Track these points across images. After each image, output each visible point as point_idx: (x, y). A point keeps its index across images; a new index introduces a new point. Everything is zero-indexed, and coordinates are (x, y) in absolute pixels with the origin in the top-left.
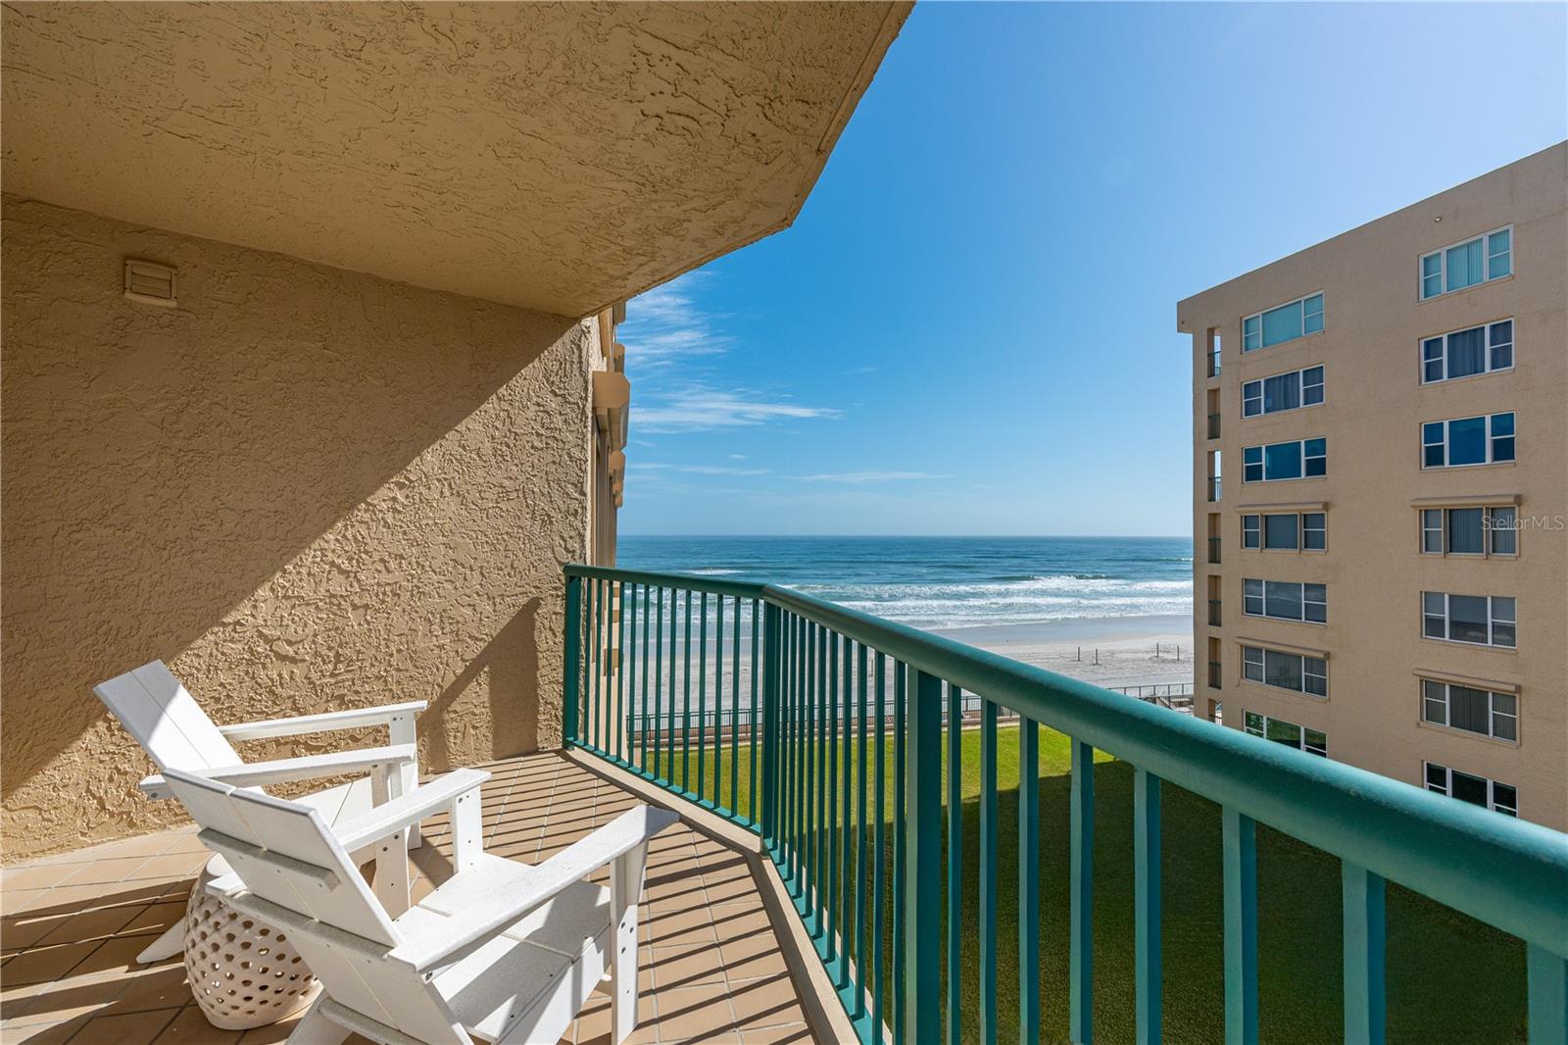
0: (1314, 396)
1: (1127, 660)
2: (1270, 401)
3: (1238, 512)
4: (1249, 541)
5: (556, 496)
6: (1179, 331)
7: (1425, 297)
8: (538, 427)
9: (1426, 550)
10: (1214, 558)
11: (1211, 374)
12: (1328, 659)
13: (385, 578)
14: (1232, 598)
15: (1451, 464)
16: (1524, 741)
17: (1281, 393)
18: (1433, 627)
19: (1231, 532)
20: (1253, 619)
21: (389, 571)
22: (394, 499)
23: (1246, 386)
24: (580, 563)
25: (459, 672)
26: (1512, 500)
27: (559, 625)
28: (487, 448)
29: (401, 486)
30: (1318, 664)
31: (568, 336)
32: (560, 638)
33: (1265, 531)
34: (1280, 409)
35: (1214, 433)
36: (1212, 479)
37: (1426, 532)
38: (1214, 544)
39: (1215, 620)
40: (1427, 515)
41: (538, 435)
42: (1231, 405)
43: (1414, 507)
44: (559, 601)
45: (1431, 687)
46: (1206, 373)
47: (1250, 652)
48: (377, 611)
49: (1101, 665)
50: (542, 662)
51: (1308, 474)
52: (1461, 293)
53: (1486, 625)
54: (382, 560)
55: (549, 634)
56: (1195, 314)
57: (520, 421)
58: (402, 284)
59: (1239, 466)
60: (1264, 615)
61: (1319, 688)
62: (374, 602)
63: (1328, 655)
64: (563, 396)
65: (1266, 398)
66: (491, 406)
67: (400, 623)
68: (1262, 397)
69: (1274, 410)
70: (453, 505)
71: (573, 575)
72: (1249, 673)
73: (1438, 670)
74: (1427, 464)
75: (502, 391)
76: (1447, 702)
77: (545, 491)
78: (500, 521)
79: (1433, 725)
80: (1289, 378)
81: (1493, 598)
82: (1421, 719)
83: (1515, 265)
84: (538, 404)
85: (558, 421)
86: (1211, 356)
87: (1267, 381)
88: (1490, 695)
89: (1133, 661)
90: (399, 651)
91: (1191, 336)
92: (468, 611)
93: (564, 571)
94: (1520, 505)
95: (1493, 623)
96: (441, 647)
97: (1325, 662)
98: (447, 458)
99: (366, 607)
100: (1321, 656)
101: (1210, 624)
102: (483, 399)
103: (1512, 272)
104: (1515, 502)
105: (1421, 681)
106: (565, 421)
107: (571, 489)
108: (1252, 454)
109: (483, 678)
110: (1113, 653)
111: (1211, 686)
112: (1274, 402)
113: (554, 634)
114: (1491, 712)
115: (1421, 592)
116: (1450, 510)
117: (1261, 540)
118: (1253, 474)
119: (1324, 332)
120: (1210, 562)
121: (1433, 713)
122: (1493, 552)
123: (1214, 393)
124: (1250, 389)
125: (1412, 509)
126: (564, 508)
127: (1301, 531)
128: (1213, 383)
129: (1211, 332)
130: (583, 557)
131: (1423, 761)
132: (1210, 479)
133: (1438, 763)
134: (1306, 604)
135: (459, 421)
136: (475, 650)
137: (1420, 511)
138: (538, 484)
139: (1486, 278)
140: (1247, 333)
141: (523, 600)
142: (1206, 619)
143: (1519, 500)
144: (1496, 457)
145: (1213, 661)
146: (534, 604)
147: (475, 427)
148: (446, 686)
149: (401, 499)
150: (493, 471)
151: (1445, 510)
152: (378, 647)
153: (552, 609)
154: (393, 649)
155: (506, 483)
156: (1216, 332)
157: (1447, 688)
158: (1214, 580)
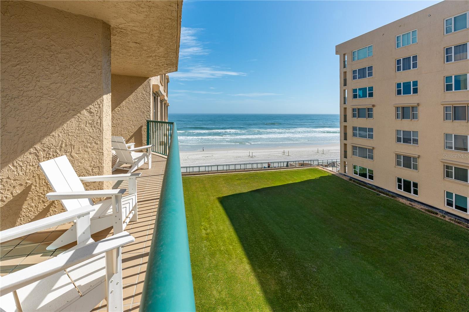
0: (370, 74)
1: (333, 153)
2: (359, 75)
3: (351, 107)
4: (354, 116)
5: (145, 108)
6: (336, 54)
7: (397, 47)
8: (142, 97)
9: (397, 118)
10: (345, 121)
11: (345, 67)
12: (374, 149)
13: (117, 122)
14: (350, 132)
15: (403, 94)
16: (419, 171)
17: (362, 73)
18: (399, 140)
19: (349, 113)
20: (355, 138)
21: (118, 121)
22: (118, 109)
23: (353, 71)
24: (149, 120)
25: (129, 137)
26: (416, 104)
27: (146, 130)
28: (133, 101)
29: (119, 107)
30: (371, 150)
31: (147, 81)
32: (146, 133)
33: (359, 113)
34: (362, 78)
35: (345, 84)
36: (345, 98)
37: (397, 113)
38: (345, 116)
39: (345, 139)
40: (397, 108)
41: (142, 98)
42: (349, 76)
43: (394, 106)
44: (146, 126)
45: (398, 156)
46: (343, 67)
47: (354, 148)
48: (116, 127)
49: (324, 154)
50: (143, 137)
51: (369, 97)
52: (405, 47)
53: (411, 139)
54: (117, 119)
55: (144, 132)
56: (341, 49)
57: (139, 96)
58: (119, 75)
59: (351, 94)
60: (358, 137)
61: (371, 157)
62: (115, 126)
63: (373, 148)
64: (146, 91)
65: (358, 75)
66: (134, 94)
67: (120, 129)
68: (357, 74)
69: (361, 78)
70: (127, 110)
71: (148, 122)
72: (354, 153)
73: (400, 151)
74: (398, 94)
75: (136, 91)
76: (402, 160)
77: (143, 107)
78: (135, 113)
79: (399, 167)
80: (365, 69)
81: (413, 131)
82: (396, 165)
83: (418, 40)
84: (142, 93)
85: (145, 96)
86: (344, 62)
87: (359, 70)
88: (412, 158)
89: (335, 153)
90: (119, 134)
91: (339, 55)
92: (130, 128)
93: (147, 121)
94: (419, 106)
95: (413, 138)
96: (126, 133)
97: (373, 150)
98: (126, 103)
99: (114, 126)
100: (372, 148)
101: (344, 140)
102: (133, 93)
103: (417, 42)
104: (417, 105)
105: (396, 155)
106: (147, 95)
107: (148, 107)
108: (355, 91)
109: (133, 139)
110: (329, 150)
111: (344, 157)
112: (360, 76)
113: (145, 132)
114: (412, 163)
115: (396, 130)
116: (403, 107)
117: (357, 115)
118: (355, 96)
119: (373, 56)
120: (344, 122)
121: (398, 164)
122: (413, 119)
123: (345, 73)
124: (354, 72)
125: (394, 107)
126: (146, 111)
127: (367, 113)
128: (345, 70)
129: (344, 55)
130: (150, 119)
131: (396, 177)
132: (344, 98)
133: (400, 177)
134: (368, 134)
135: (128, 97)
136: (132, 134)
137: (396, 107)
138: (142, 106)
139: (411, 43)
140: (354, 56)
141: (140, 126)
142: (343, 138)
143: (418, 104)
144: (414, 93)
145: (345, 150)
146: (142, 127)
147: (131, 97)
148: (127, 140)
149: (119, 109)
150: (134, 104)
151: (401, 107)
152: (116, 133)
153: (145, 128)
154: (118, 133)
155: (136, 106)
156: (346, 55)
157: (402, 156)
158: (345, 127)
